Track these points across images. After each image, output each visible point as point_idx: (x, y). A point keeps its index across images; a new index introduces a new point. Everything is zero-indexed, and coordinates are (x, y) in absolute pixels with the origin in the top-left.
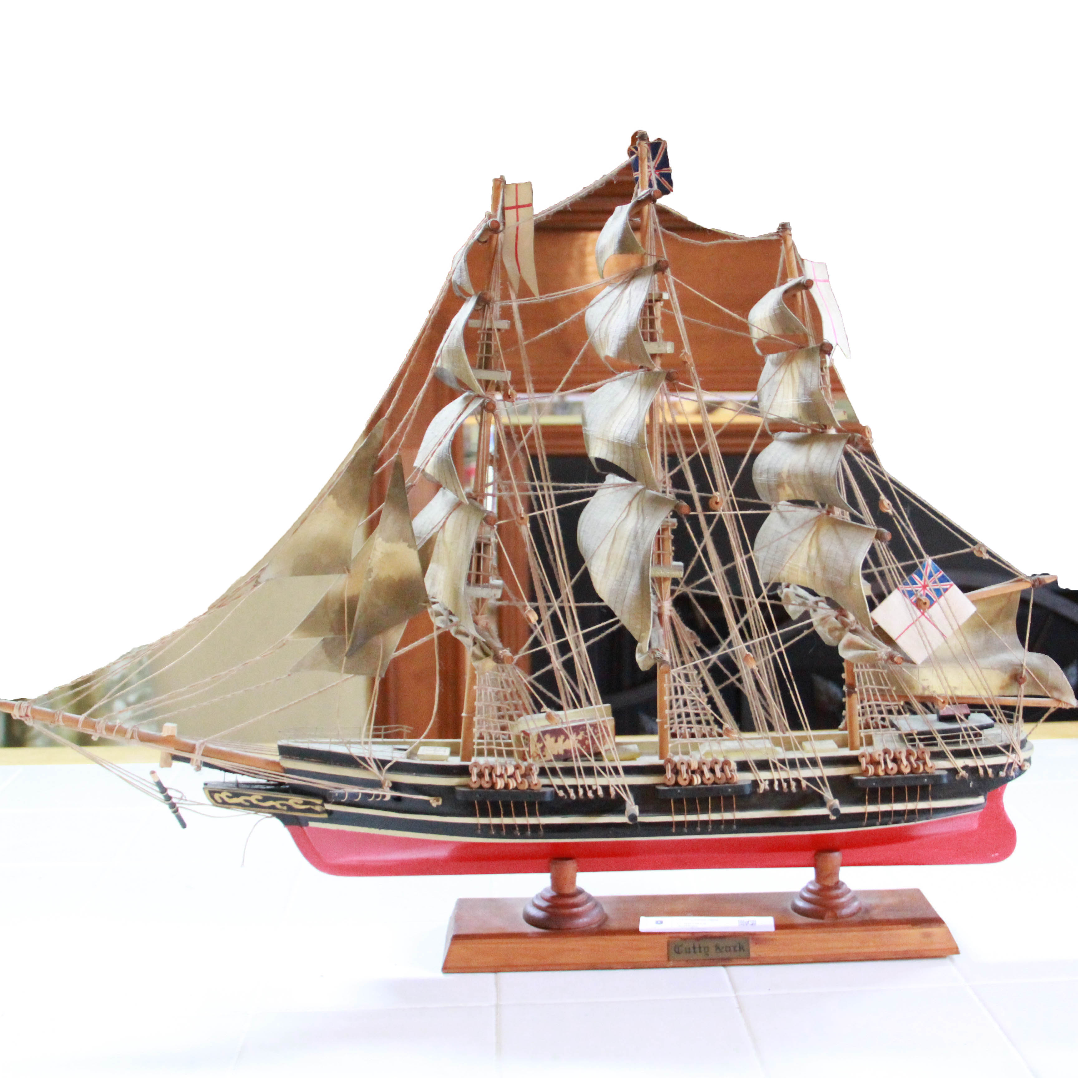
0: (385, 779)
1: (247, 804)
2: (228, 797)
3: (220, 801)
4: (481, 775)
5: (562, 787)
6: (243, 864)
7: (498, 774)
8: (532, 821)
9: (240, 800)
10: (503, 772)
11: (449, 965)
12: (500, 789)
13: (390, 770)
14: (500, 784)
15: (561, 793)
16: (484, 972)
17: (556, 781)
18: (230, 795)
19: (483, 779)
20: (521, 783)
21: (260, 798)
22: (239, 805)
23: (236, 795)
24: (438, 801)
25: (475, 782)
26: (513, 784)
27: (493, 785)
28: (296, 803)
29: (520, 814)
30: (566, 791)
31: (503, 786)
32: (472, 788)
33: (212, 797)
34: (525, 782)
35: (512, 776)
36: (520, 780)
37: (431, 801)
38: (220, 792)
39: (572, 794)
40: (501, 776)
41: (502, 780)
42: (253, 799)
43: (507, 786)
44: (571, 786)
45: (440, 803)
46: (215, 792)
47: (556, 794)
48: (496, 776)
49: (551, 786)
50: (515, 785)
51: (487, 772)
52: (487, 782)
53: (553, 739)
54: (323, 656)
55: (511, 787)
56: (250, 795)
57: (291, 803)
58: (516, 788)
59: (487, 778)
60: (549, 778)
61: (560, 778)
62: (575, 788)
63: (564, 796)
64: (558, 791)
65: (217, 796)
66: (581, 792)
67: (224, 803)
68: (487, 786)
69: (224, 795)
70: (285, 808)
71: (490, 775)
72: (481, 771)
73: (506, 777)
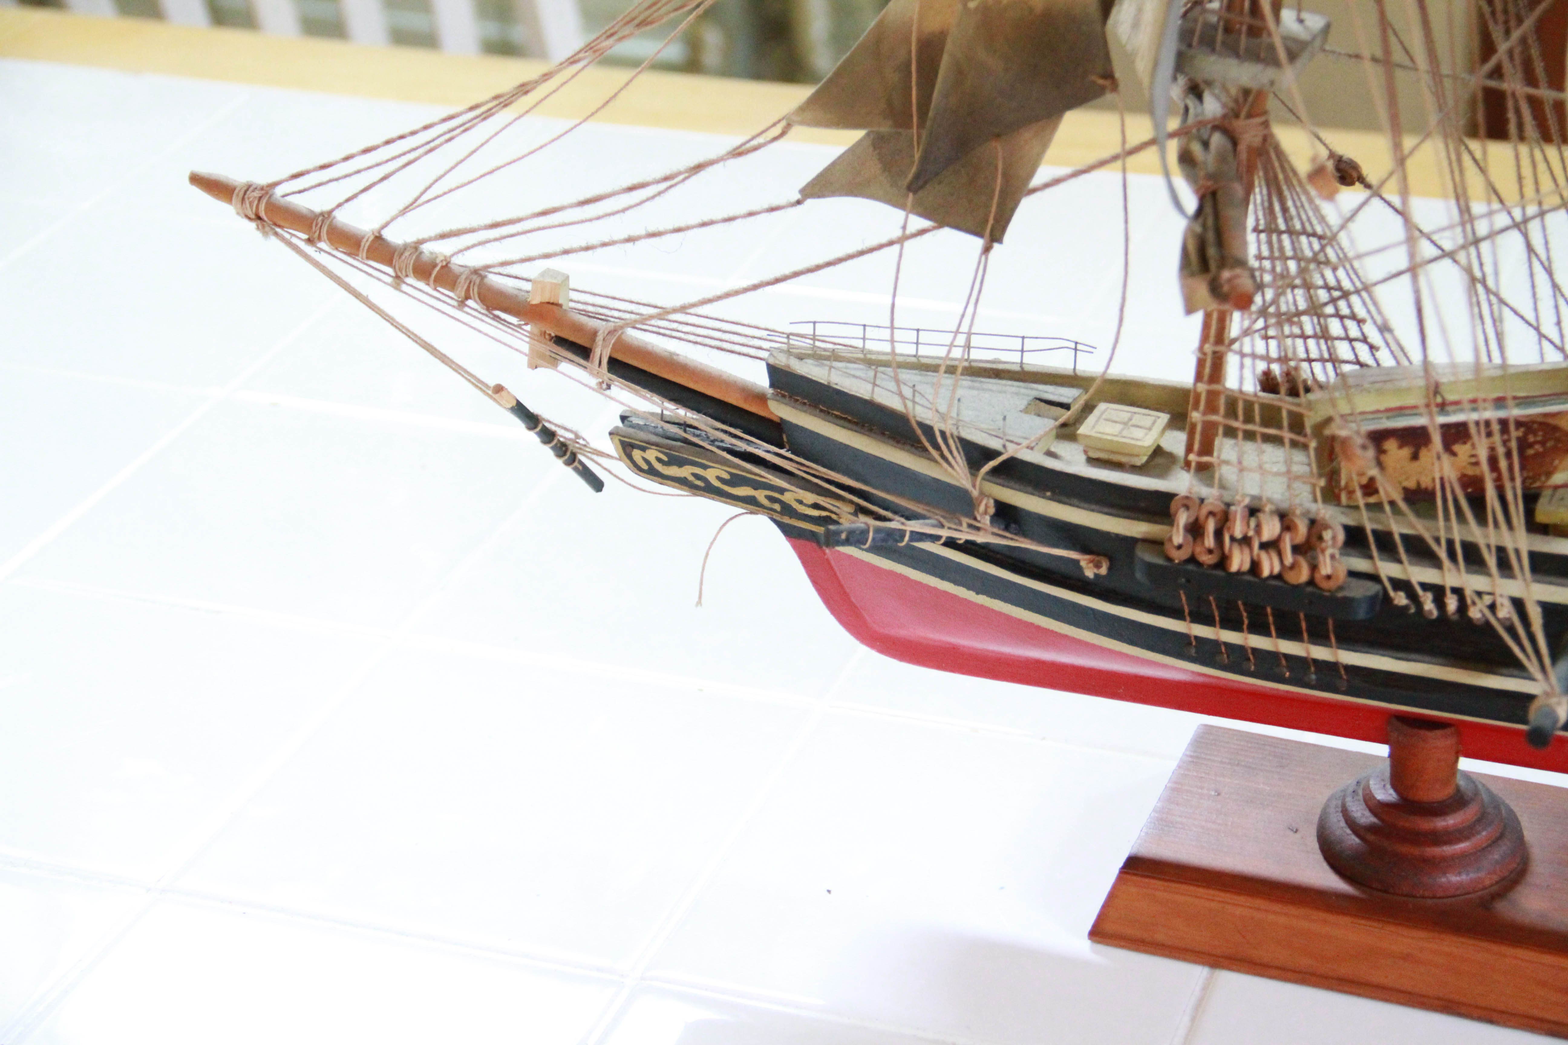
0: (982, 494)
1: (699, 483)
2: (659, 460)
3: (645, 467)
4: (1195, 530)
5: (1401, 585)
6: (699, 603)
7: (1238, 534)
8: (1320, 653)
9: (685, 472)
10: (1251, 533)
11: (1109, 927)
12: (1239, 573)
13: (996, 472)
14: (1239, 561)
15: (1400, 599)
16: (1185, 960)
17: (1388, 569)
18: (665, 458)
19: (1199, 542)
20: (1292, 567)
21: (726, 476)
22: (682, 482)
23: (674, 461)
24: (1098, 566)
25: (1179, 547)
26: (1269, 566)
27: (1223, 561)
28: (800, 502)
29: (1289, 632)
30: (1412, 595)
31: (1246, 566)
32: (1169, 559)
33: (630, 457)
34: (1300, 567)
35: (1271, 546)
36: (1289, 559)
37: (1083, 564)
38: (644, 449)
39: (1429, 605)
40: (1246, 541)
41: (1246, 551)
42: (712, 475)
43: (1255, 566)
44: (1425, 586)
45: (1103, 571)
46: (633, 446)
47: (1387, 599)
48: (1233, 539)
49: (1374, 578)
50: (1277, 569)
51: (1211, 526)
52: (1210, 551)
53: (1406, 452)
54: (874, 167)
55: (1266, 573)
56: (705, 467)
57: (787, 498)
58: (1279, 577)
59: (1210, 541)
60: (1370, 557)
61: (1400, 561)
62: (1438, 592)
63: (1406, 608)
64: (1392, 593)
65: (637, 454)
66: (1452, 604)
67: (651, 472)
68: (1207, 559)
69: (652, 455)
70: (777, 507)
71: (1218, 534)
72: (1197, 520)
73: (1256, 545)
